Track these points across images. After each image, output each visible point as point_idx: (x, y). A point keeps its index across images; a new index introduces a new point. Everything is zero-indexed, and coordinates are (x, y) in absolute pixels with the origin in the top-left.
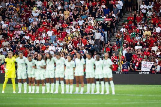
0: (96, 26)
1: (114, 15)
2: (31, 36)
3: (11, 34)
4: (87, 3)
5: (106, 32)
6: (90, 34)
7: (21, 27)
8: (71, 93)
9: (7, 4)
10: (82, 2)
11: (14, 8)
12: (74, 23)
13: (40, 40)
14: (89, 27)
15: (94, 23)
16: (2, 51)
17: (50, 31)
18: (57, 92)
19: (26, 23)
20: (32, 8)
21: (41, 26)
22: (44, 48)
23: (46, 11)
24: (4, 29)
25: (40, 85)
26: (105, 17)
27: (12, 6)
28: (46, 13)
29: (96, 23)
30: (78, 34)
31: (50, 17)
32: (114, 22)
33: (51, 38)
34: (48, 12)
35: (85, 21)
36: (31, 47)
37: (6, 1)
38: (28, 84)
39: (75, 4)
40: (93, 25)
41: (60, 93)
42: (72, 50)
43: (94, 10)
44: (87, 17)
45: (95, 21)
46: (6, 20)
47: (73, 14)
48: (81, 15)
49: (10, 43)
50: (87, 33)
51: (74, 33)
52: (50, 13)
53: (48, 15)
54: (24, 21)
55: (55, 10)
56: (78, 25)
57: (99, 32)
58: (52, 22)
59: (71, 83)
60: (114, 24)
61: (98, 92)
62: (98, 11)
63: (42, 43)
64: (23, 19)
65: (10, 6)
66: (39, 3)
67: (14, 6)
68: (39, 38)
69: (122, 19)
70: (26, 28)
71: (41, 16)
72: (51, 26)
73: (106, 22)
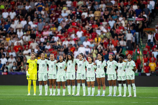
0: (127, 26)
1: (145, 16)
2: (60, 37)
3: (40, 35)
4: (119, 3)
5: (137, 33)
6: (120, 35)
7: (50, 27)
8: (93, 95)
9: (36, 4)
10: (113, 2)
11: (43, 7)
12: (104, 23)
13: (69, 41)
14: (120, 28)
15: (126, 24)
16: (30, 52)
17: (80, 31)
18: (78, 94)
19: (55, 23)
20: (61, 8)
21: (71, 26)
22: (73, 49)
23: (76, 11)
24: (32, 29)
25: (61, 87)
26: (136, 18)
27: (41, 6)
28: (76, 13)
29: (127, 24)
30: (108, 35)
31: (80, 17)
32: (146, 23)
33: (81, 39)
34: (78, 12)
35: (116, 21)
36: (60, 48)
37: (35, 1)
38: (49, 87)
39: (106, 4)
40: (124, 25)
41: (81, 96)
42: (102, 51)
43: (125, 10)
44: (118, 17)
45: (126, 21)
46: (34, 20)
47: (104, 15)
48: (112, 15)
49: (39, 44)
50: (118, 34)
51: (104, 34)
52: (81, 13)
53: (77, 15)
54: (53, 21)
55: (85, 10)
56: (108, 25)
57: (130, 33)
58: (83, 22)
59: (93, 85)
60: (146, 24)
61: (120, 95)
62: (129, 11)
63: (72, 44)
64: (52, 19)
65: (39, 6)
66: (69, 3)
67: (43, 5)
68: (69, 39)
69: (154, 20)
70: (55, 29)
71: (71, 16)
72: (81, 26)
73: (138, 22)
